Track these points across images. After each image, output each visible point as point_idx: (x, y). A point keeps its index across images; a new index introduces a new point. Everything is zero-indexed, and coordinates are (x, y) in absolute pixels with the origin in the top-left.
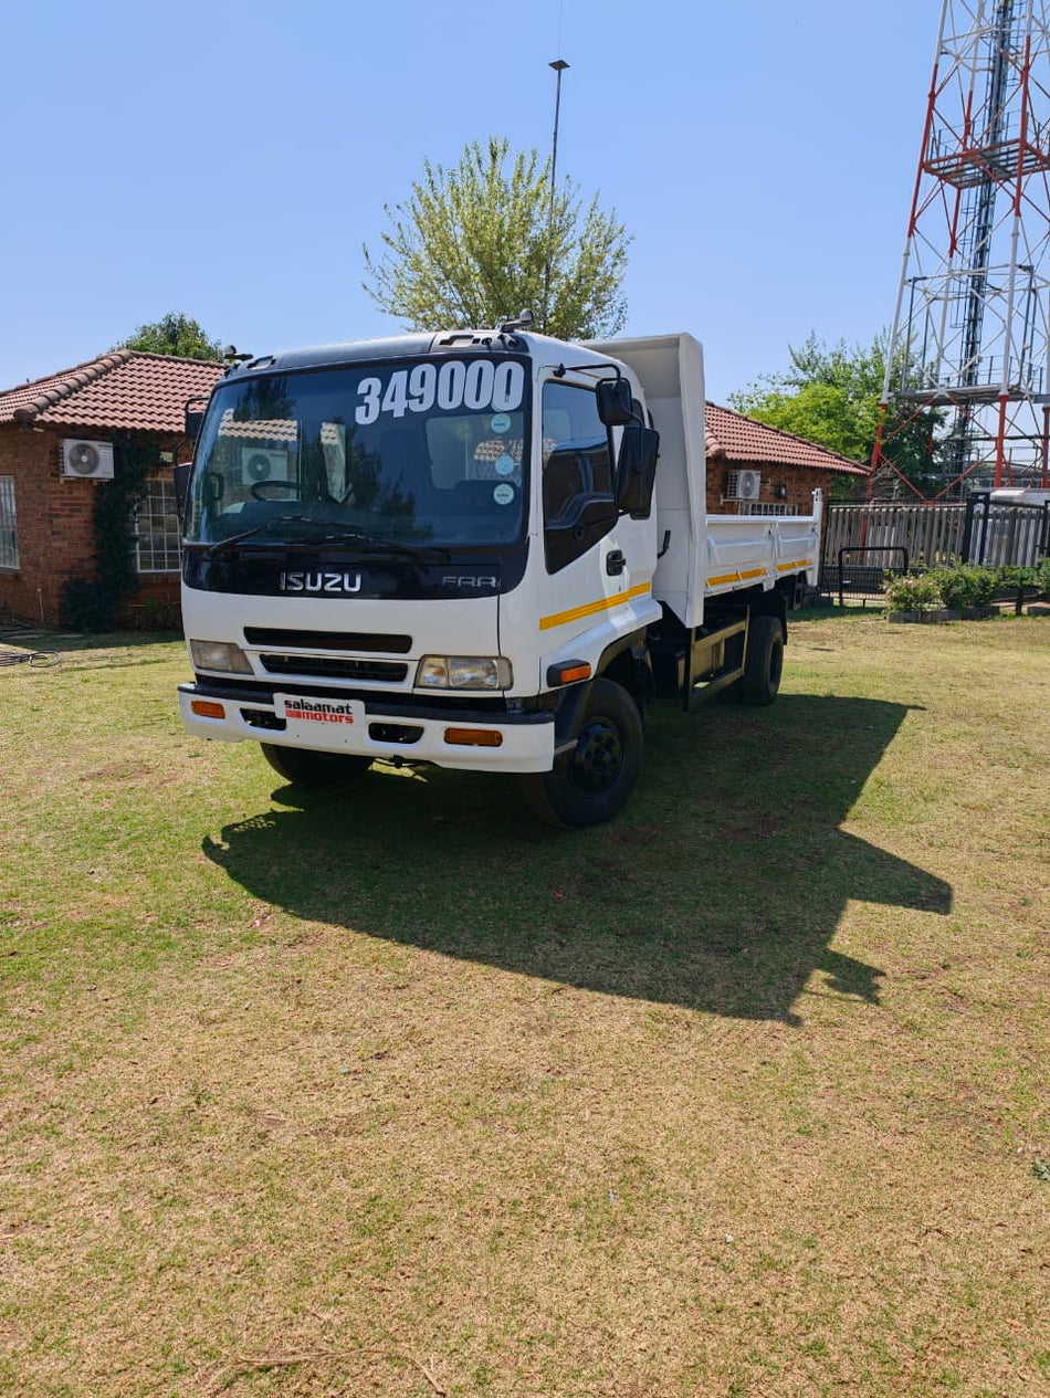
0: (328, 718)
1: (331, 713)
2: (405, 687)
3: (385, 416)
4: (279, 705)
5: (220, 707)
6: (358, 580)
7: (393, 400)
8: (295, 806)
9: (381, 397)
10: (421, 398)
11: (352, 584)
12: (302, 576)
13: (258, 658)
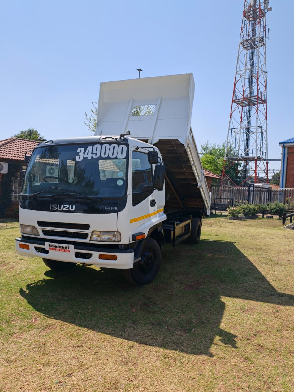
0: (62, 250)
1: (63, 249)
2: (87, 241)
3: (85, 159)
4: (47, 246)
5: (28, 246)
6: (74, 207)
7: (88, 154)
8: (51, 278)
9: (84, 153)
10: (96, 154)
11: (72, 208)
12: (57, 205)
13: (41, 230)
